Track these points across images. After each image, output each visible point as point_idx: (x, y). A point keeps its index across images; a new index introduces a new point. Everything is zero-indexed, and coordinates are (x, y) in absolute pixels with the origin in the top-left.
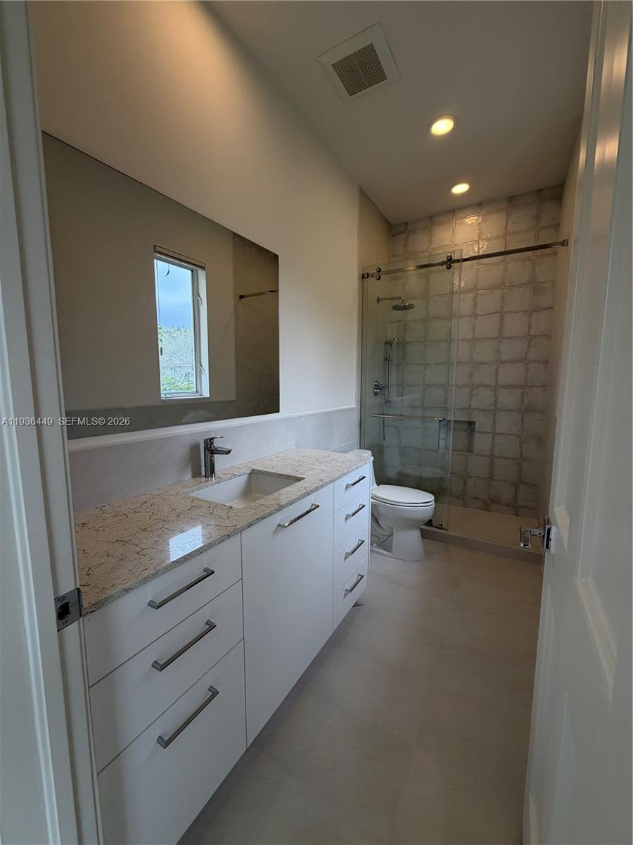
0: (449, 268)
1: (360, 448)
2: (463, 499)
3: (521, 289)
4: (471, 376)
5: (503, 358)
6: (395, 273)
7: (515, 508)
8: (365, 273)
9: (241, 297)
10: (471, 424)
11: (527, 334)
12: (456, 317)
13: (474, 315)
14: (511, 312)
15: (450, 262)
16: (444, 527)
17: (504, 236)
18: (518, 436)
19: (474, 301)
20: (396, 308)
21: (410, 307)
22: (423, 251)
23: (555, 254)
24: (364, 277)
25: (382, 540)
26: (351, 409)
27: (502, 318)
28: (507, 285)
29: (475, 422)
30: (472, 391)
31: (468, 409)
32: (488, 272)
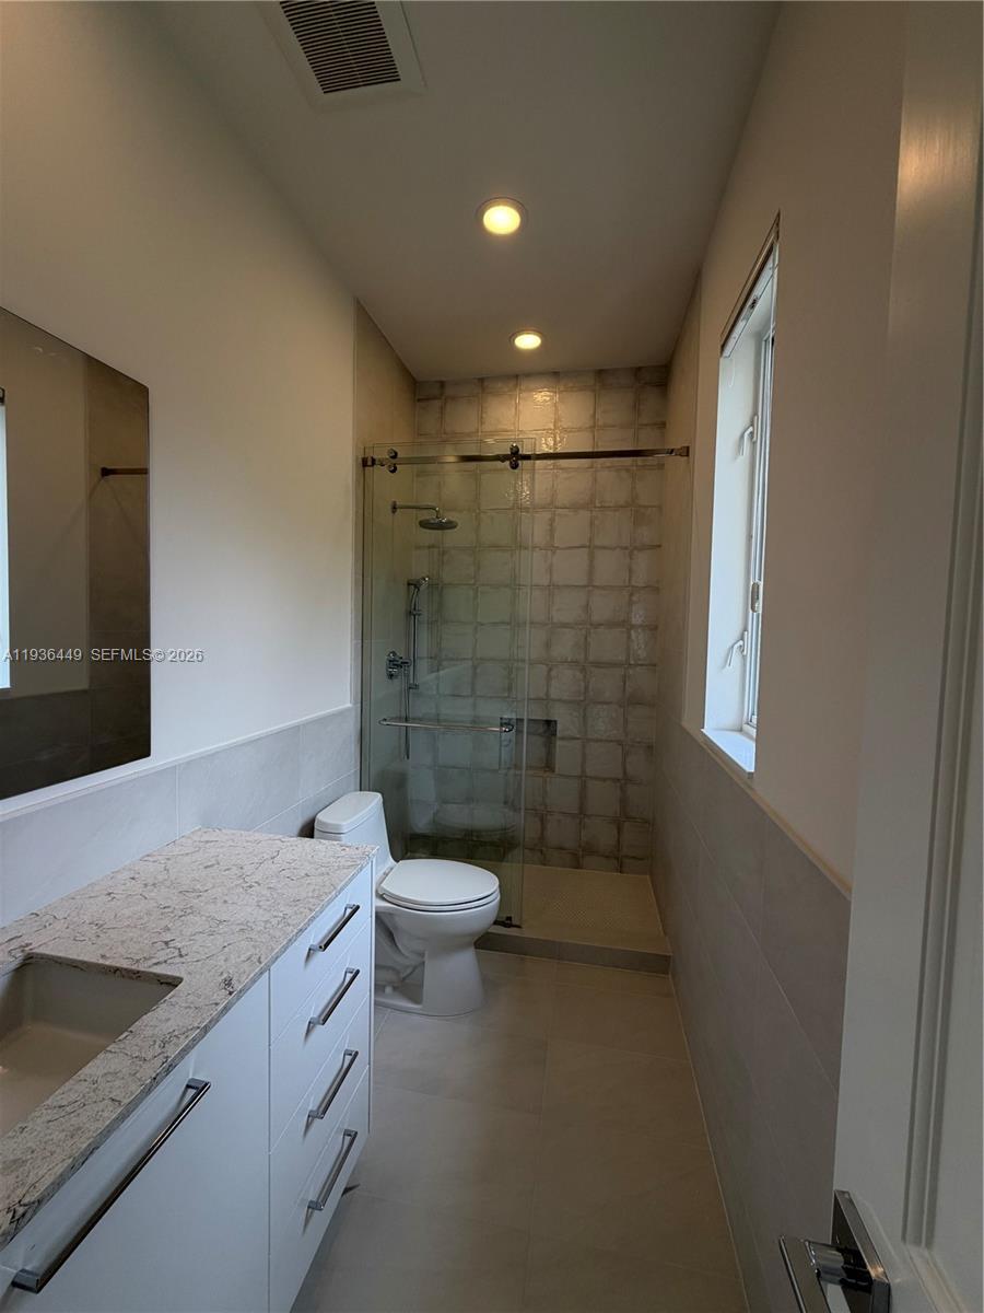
0: (515, 466)
1: (361, 790)
2: (542, 851)
3: (617, 513)
4: (548, 645)
5: (596, 618)
6: (425, 463)
7: (618, 860)
8: (369, 454)
9: (106, 472)
10: (550, 724)
11: (627, 584)
12: (526, 548)
13: (551, 548)
14: (604, 548)
15: (515, 458)
16: (515, 922)
17: (592, 428)
18: (619, 743)
19: (551, 525)
20: (425, 525)
21: (451, 525)
22: (469, 435)
23: (661, 466)
24: (366, 463)
25: (402, 976)
26: (341, 713)
27: (592, 558)
28: (598, 505)
29: (555, 722)
30: (550, 670)
31: (546, 700)
32: (571, 481)
